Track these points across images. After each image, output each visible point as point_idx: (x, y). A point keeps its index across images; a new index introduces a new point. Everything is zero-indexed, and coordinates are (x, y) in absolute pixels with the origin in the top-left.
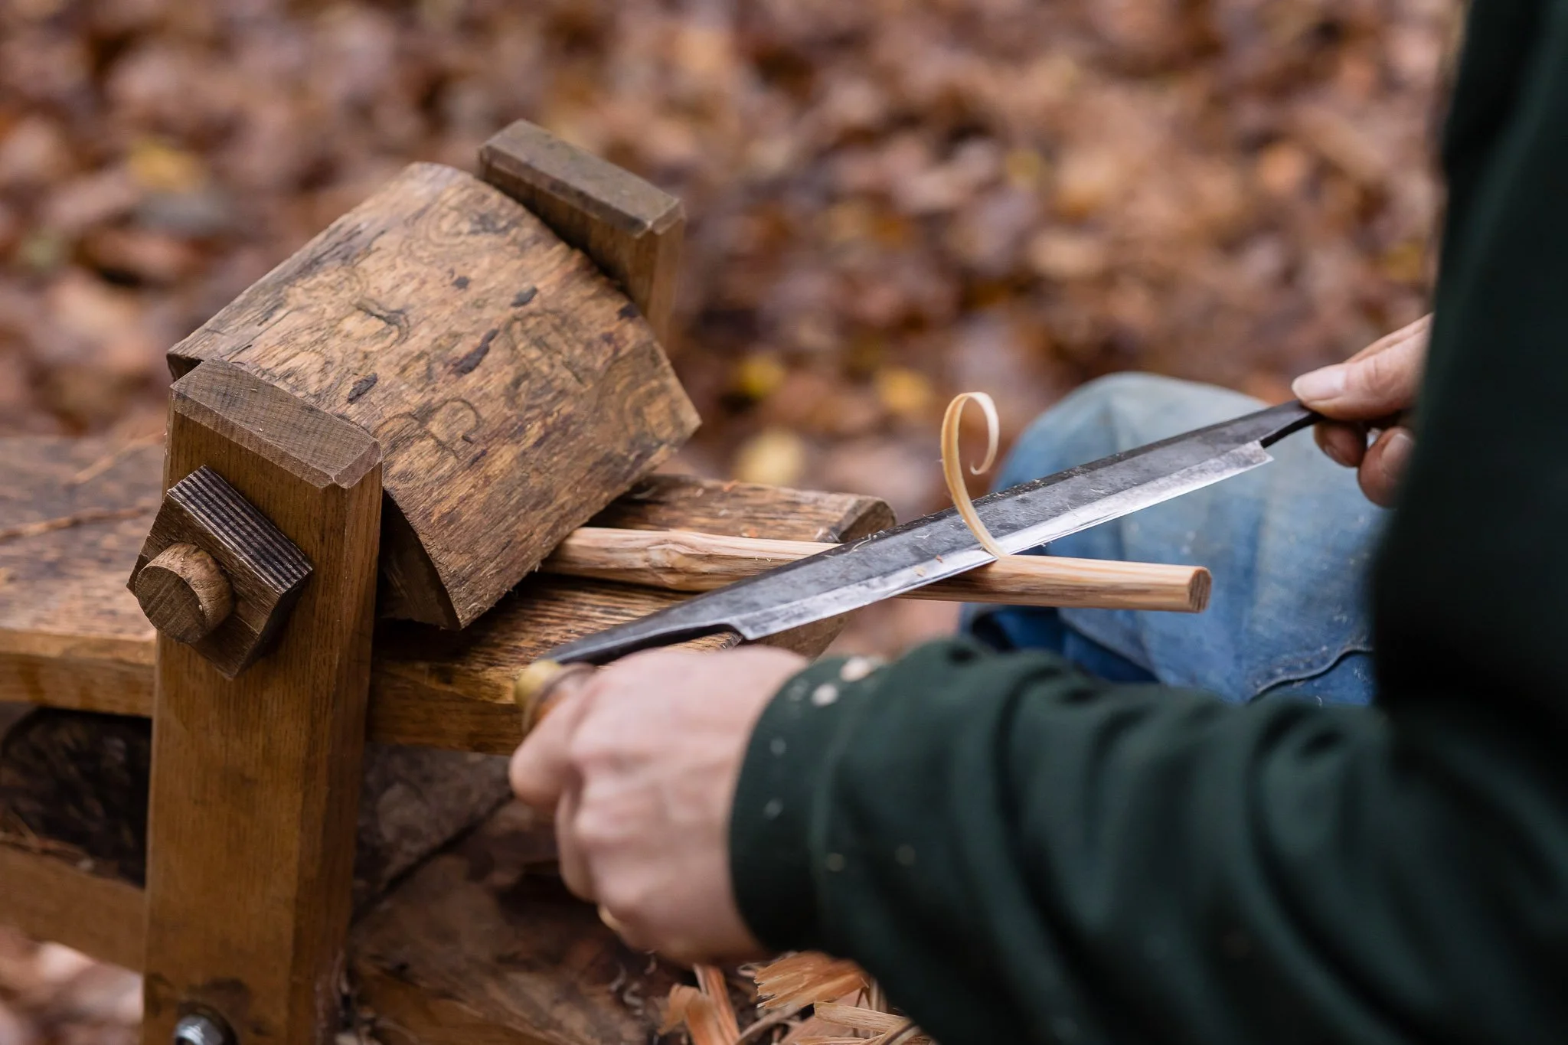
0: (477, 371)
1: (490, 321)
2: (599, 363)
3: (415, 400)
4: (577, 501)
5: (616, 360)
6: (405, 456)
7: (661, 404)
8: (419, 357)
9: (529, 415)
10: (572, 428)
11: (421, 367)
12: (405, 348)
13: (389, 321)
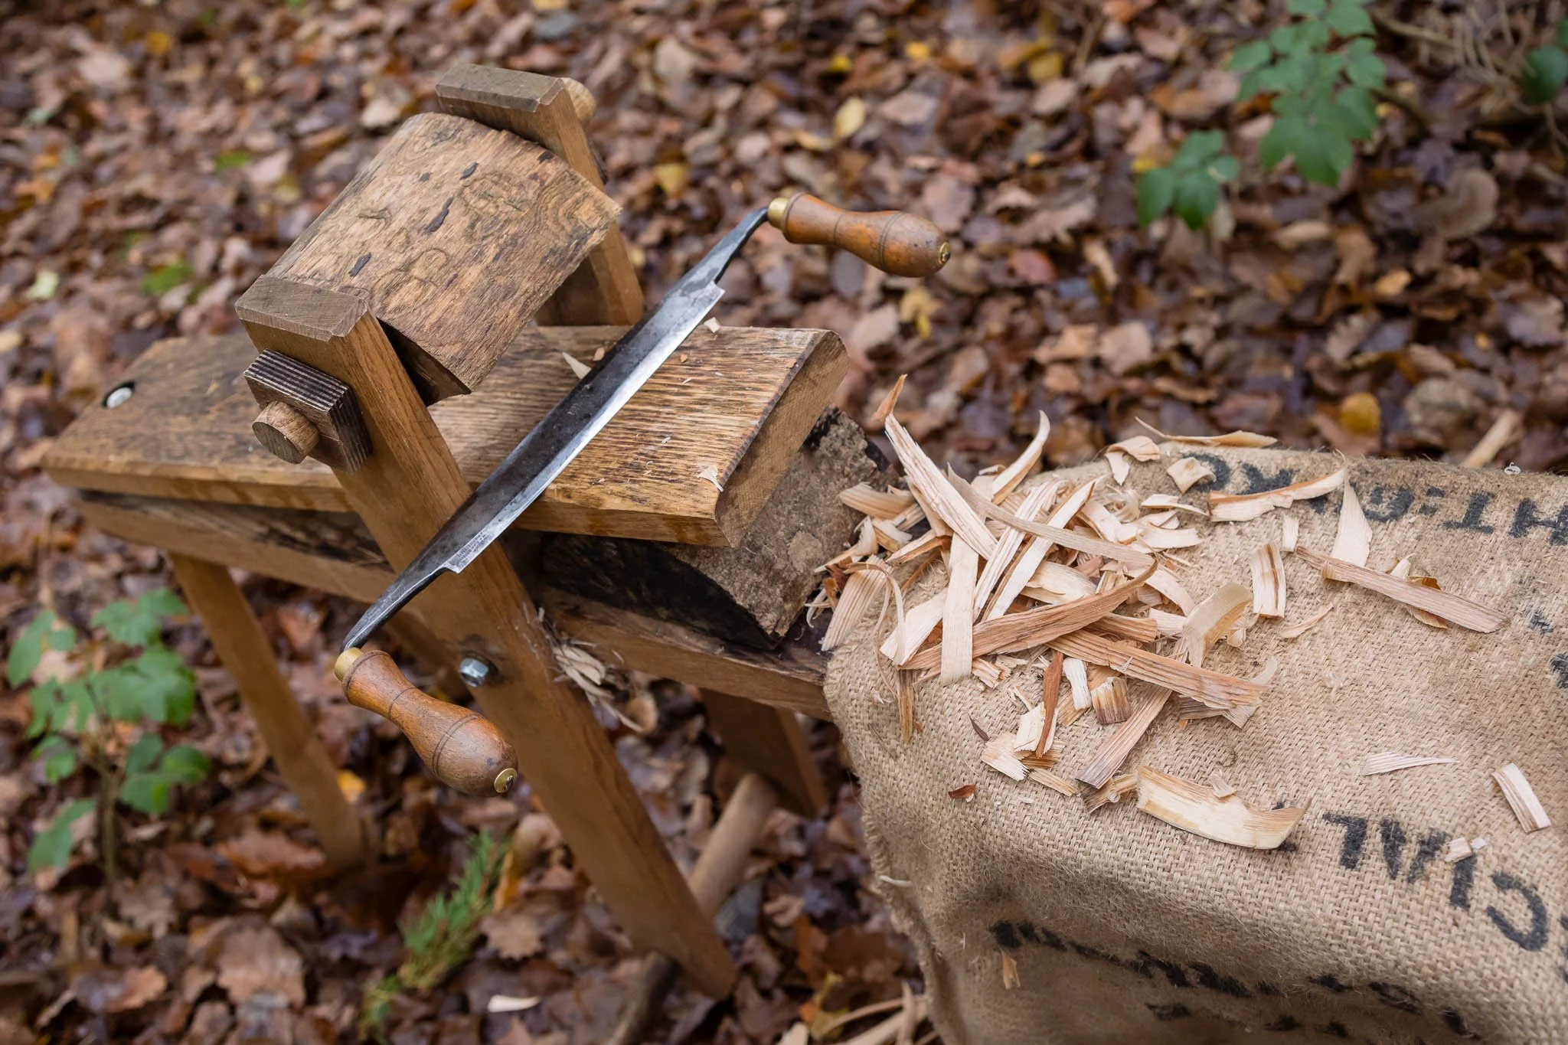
0: (443, 227)
1: (446, 194)
2: (531, 194)
3: (398, 260)
4: (538, 285)
5: (543, 187)
6: (397, 296)
7: (587, 206)
8: (399, 233)
9: (484, 242)
10: (520, 240)
11: (402, 238)
12: (389, 230)
13: (378, 218)
